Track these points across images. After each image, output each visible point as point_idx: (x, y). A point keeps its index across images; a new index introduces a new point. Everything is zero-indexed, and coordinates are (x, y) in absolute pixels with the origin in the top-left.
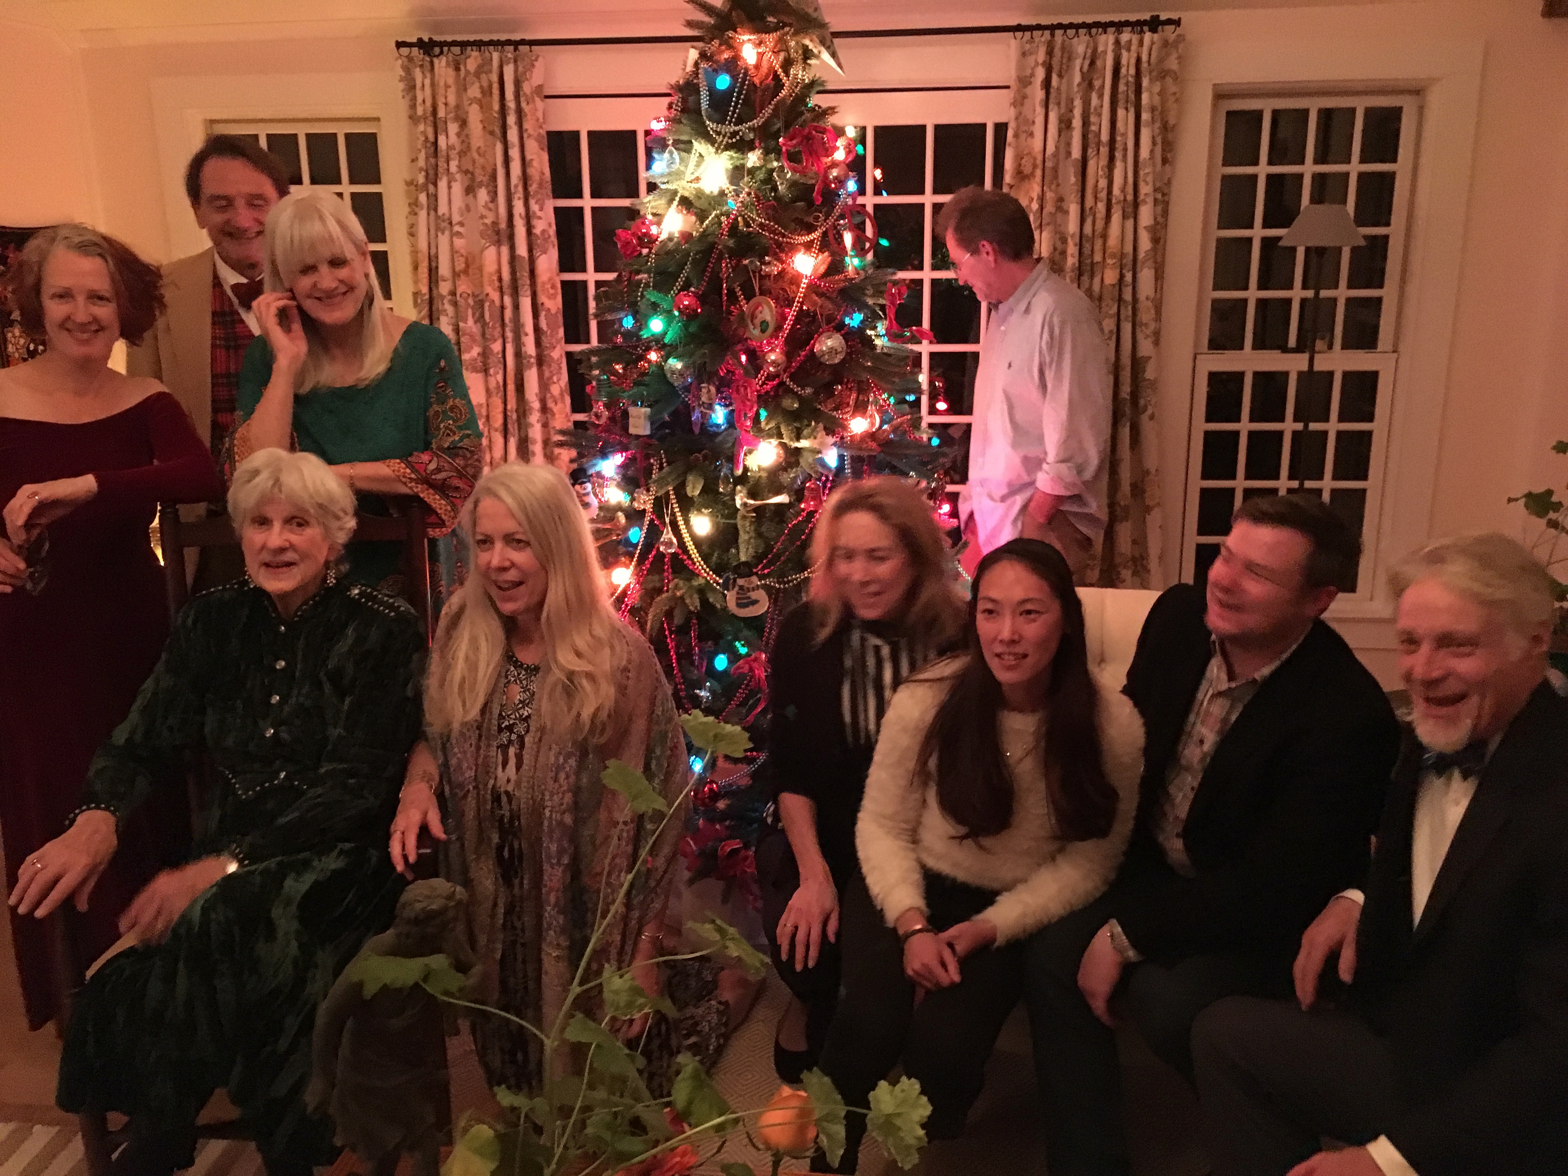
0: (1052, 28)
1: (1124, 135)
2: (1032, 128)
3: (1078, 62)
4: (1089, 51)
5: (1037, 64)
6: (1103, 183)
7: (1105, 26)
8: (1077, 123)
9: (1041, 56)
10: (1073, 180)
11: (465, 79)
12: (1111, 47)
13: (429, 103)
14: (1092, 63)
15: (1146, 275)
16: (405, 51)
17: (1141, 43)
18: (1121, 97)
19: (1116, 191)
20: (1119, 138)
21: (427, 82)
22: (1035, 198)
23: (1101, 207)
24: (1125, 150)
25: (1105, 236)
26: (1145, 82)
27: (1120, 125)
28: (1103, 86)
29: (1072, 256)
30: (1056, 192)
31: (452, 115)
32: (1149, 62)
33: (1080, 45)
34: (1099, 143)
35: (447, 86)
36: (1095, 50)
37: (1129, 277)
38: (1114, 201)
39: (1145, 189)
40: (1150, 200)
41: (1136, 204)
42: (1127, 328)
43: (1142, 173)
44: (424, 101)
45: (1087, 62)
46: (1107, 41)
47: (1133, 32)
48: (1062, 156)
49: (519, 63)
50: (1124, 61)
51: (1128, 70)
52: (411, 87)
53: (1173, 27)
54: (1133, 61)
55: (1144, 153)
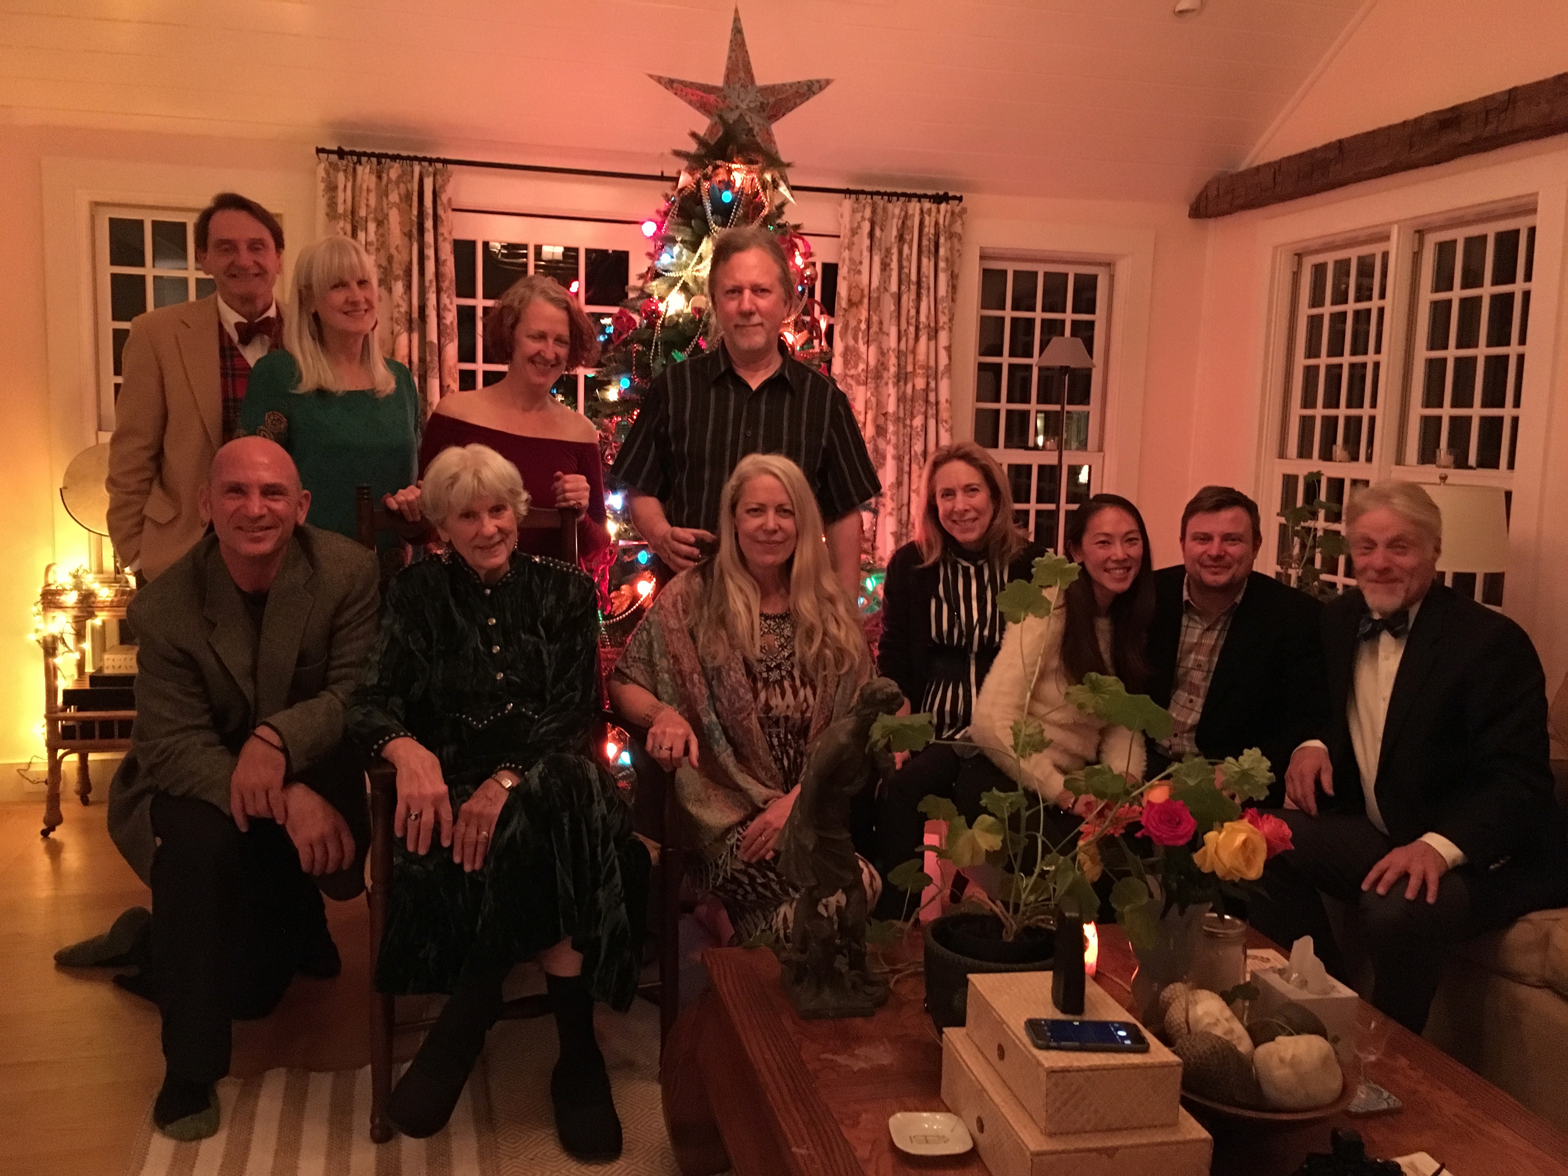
0: (872, 194)
1: (928, 277)
2: (859, 267)
3: (895, 221)
4: (903, 213)
5: (863, 218)
6: (913, 312)
7: (909, 197)
8: (894, 265)
9: (868, 213)
10: (893, 308)
11: (387, 186)
12: (917, 212)
13: (349, 203)
14: (903, 223)
15: (944, 385)
16: (323, 156)
17: (938, 211)
18: (925, 249)
19: (923, 318)
20: (924, 279)
21: (349, 185)
22: (864, 320)
23: (912, 329)
24: (929, 288)
25: (914, 352)
26: (942, 240)
27: (924, 269)
28: (912, 240)
29: (894, 365)
30: (879, 316)
31: (372, 216)
32: (944, 225)
33: (895, 209)
34: (909, 282)
35: (368, 191)
36: (906, 212)
37: (933, 384)
38: (921, 326)
39: (943, 319)
40: (946, 327)
41: (936, 331)
42: (932, 423)
43: (940, 307)
44: (345, 201)
45: (900, 222)
46: (914, 207)
47: (930, 201)
48: (882, 290)
49: (438, 177)
50: (927, 222)
51: (929, 230)
52: (332, 188)
53: (957, 202)
54: (933, 223)
55: (942, 291)
